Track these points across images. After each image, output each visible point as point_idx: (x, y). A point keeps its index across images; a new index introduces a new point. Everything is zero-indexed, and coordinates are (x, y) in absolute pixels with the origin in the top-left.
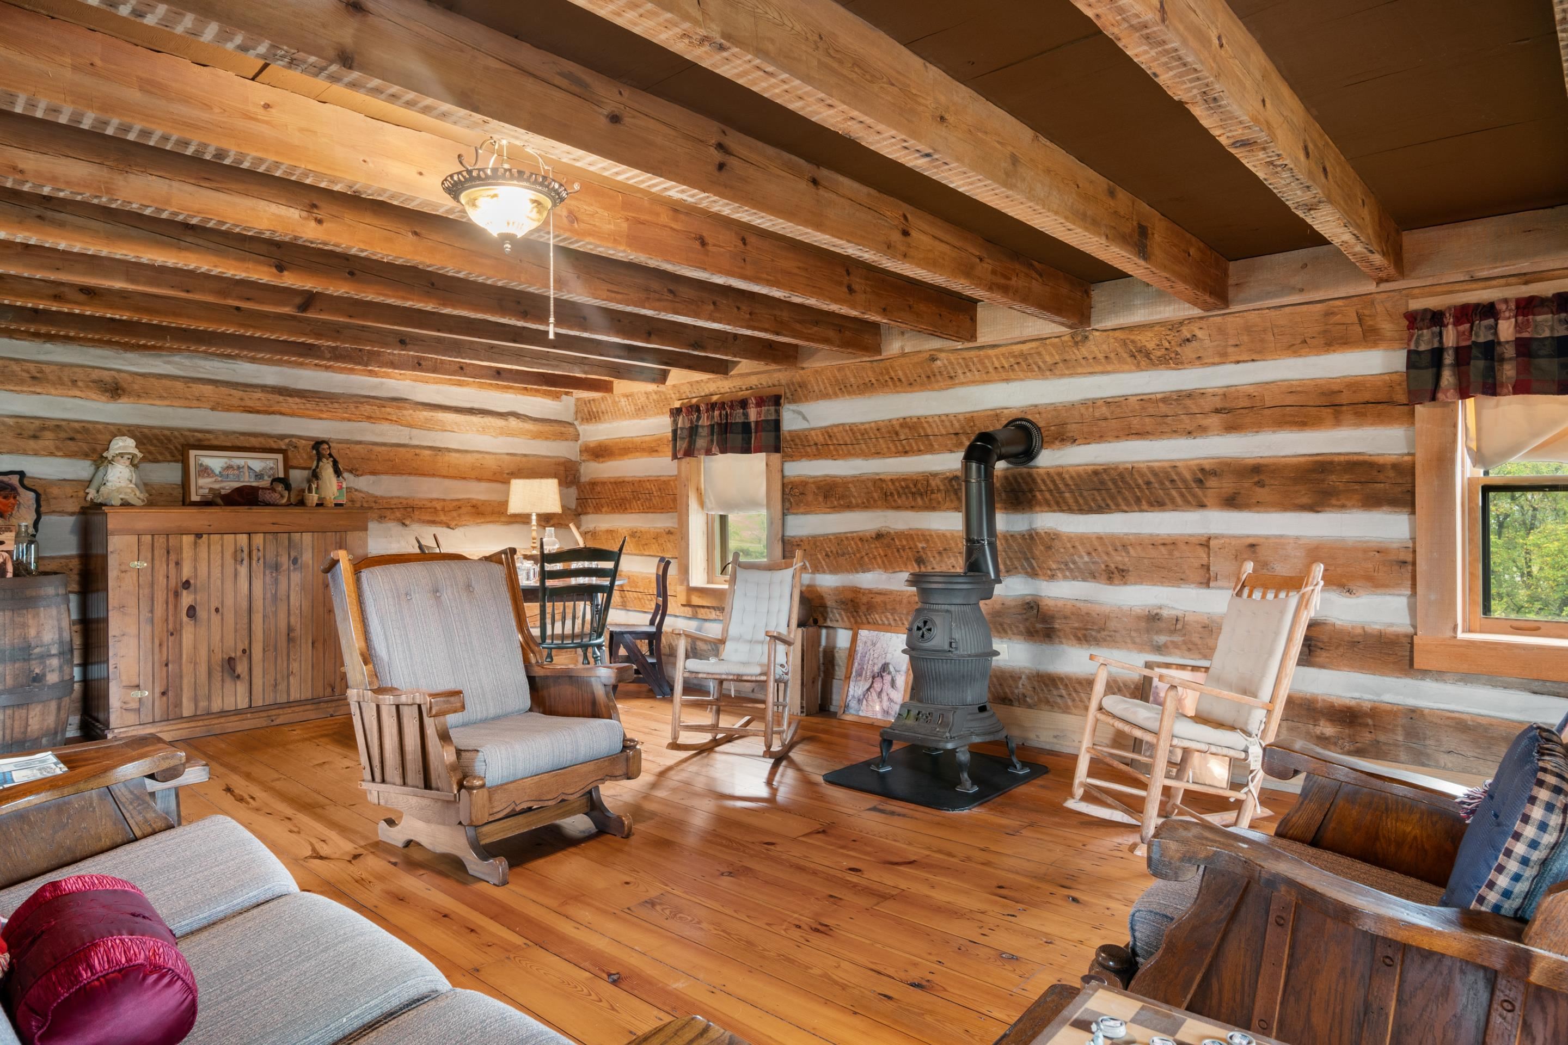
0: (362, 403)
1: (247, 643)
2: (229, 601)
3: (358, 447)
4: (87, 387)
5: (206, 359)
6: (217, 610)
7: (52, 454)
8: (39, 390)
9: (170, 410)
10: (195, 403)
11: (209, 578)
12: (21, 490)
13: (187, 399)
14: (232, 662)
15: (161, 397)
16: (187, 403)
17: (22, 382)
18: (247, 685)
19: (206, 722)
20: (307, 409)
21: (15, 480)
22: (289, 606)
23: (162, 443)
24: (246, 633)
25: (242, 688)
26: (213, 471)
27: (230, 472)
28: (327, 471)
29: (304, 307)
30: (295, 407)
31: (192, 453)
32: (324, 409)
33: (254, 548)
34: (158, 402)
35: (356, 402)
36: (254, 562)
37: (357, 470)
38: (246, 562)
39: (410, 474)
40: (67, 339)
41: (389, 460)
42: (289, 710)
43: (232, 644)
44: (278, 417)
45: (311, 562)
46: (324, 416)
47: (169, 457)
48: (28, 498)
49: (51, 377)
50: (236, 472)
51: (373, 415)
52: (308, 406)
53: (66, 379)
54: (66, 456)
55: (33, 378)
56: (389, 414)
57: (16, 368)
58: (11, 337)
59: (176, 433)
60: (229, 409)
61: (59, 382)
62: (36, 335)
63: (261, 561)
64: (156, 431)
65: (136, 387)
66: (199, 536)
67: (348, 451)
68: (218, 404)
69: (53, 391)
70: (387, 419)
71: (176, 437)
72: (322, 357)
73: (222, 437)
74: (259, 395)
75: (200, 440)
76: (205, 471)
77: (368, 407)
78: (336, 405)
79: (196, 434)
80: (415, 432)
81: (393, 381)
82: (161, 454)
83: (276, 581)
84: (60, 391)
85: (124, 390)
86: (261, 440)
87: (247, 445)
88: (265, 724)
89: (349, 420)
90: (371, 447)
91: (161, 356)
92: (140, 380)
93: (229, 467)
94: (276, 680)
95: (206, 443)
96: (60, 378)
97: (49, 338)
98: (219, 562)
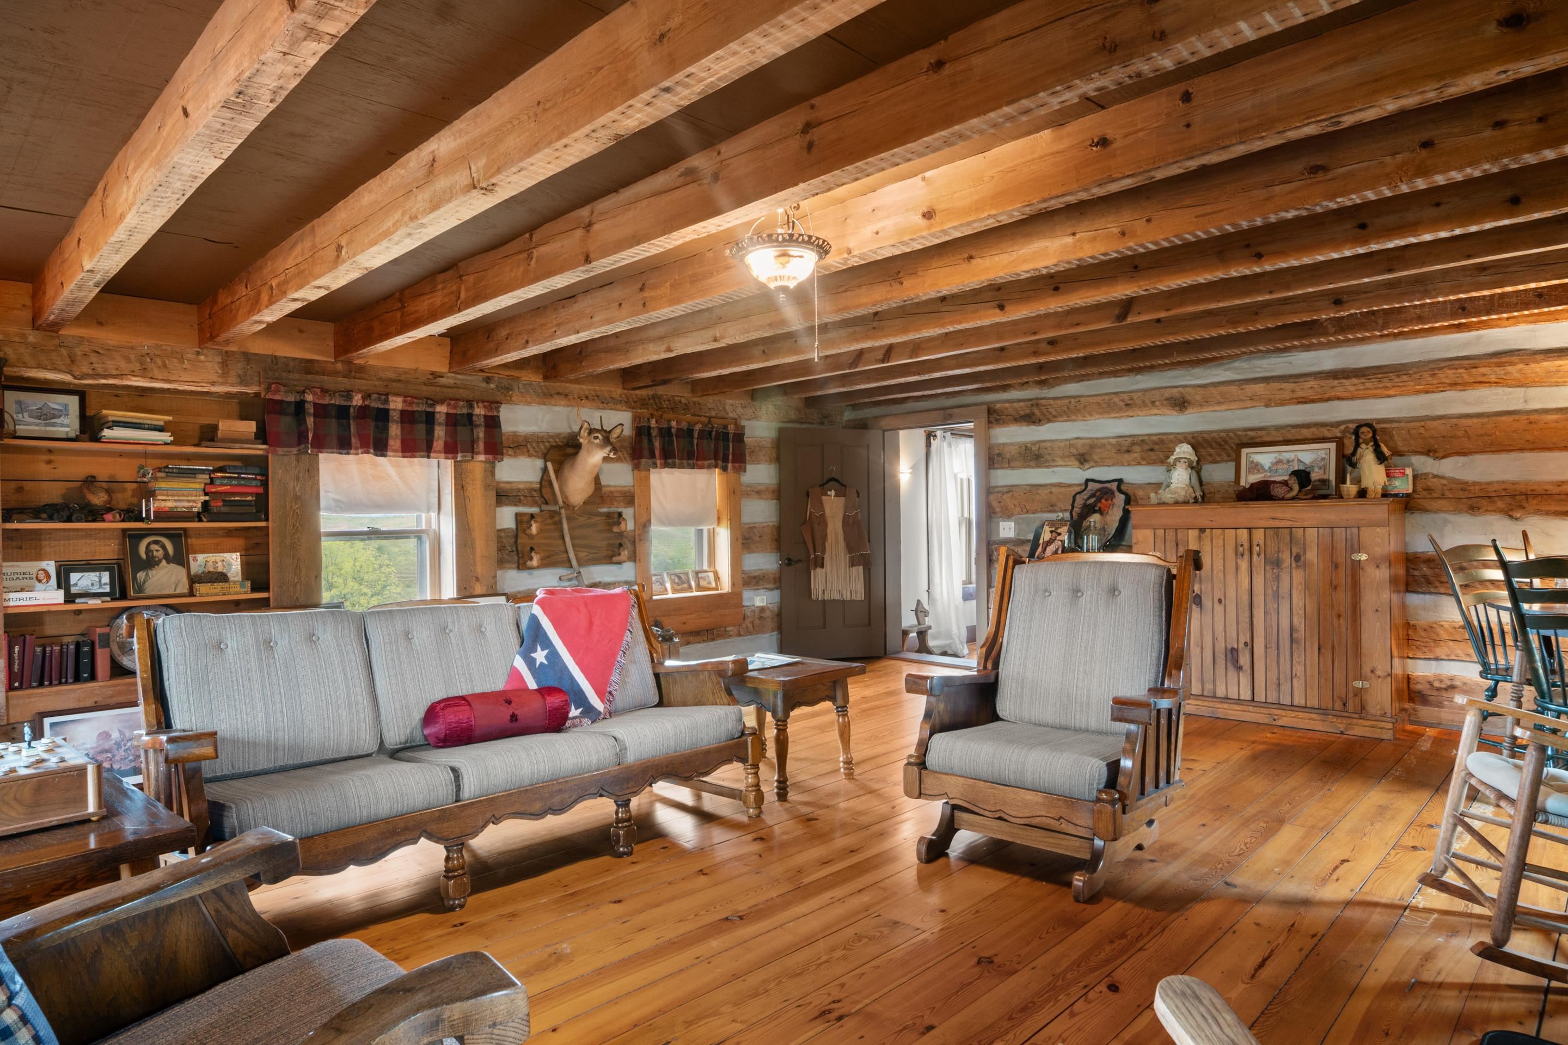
0: (1441, 369)
1: (1248, 636)
2: (1231, 593)
3: (1435, 423)
4: (1162, 405)
5: (1263, 358)
6: (1220, 601)
7: (1139, 464)
8: (1131, 414)
9: (1229, 413)
10: (1249, 403)
11: (1212, 569)
12: (1117, 494)
13: (1241, 400)
14: (1235, 653)
15: (1219, 403)
16: (1241, 405)
17: (1120, 410)
18: (1249, 678)
19: (1211, 704)
20: (1367, 389)
21: (1114, 486)
22: (1291, 605)
23: (1220, 444)
24: (1247, 626)
25: (1245, 680)
26: (1262, 467)
27: (1280, 466)
28: (1367, 457)
29: (1122, 316)
30: (1352, 389)
31: (1245, 451)
32: (1389, 385)
33: (1255, 543)
34: (1217, 408)
35: (1432, 369)
36: (1255, 557)
37: (1435, 451)
38: (1246, 557)
39: (1522, 450)
40: (1152, 368)
41: (1487, 435)
42: (1293, 714)
43: (1234, 636)
44: (1336, 403)
45: (1316, 560)
46: (1391, 392)
47: (1226, 458)
48: (1120, 499)
49: (1138, 402)
50: (1286, 466)
51: (1459, 380)
52: (1368, 385)
53: (1147, 402)
54: (1148, 464)
55: (1127, 405)
56: (1484, 375)
57: (1116, 399)
58: (1115, 376)
59: (1231, 434)
60: (1282, 403)
61: (1144, 405)
62: (1130, 371)
63: (1262, 556)
64: (1214, 435)
65: (1198, 398)
66: (1202, 530)
67: (1422, 430)
68: (1270, 400)
69: (1140, 413)
70: (1481, 382)
71: (1231, 438)
72: (1326, 334)
73: (1274, 433)
74: (1312, 383)
75: (1253, 438)
76: (1256, 467)
77: (1449, 372)
78: (1405, 378)
79: (1249, 433)
80: (1533, 392)
81: (1497, 330)
82: (1219, 455)
83: (1277, 578)
84: (1144, 413)
85: (1189, 403)
86: (1314, 430)
87: (1299, 437)
88: (1266, 721)
89: (1427, 392)
90: (1454, 420)
91: (1223, 364)
92: (1201, 391)
93: (1279, 462)
94: (1278, 679)
95: (1258, 440)
96: (1144, 402)
97: (1139, 370)
98: (1221, 556)
